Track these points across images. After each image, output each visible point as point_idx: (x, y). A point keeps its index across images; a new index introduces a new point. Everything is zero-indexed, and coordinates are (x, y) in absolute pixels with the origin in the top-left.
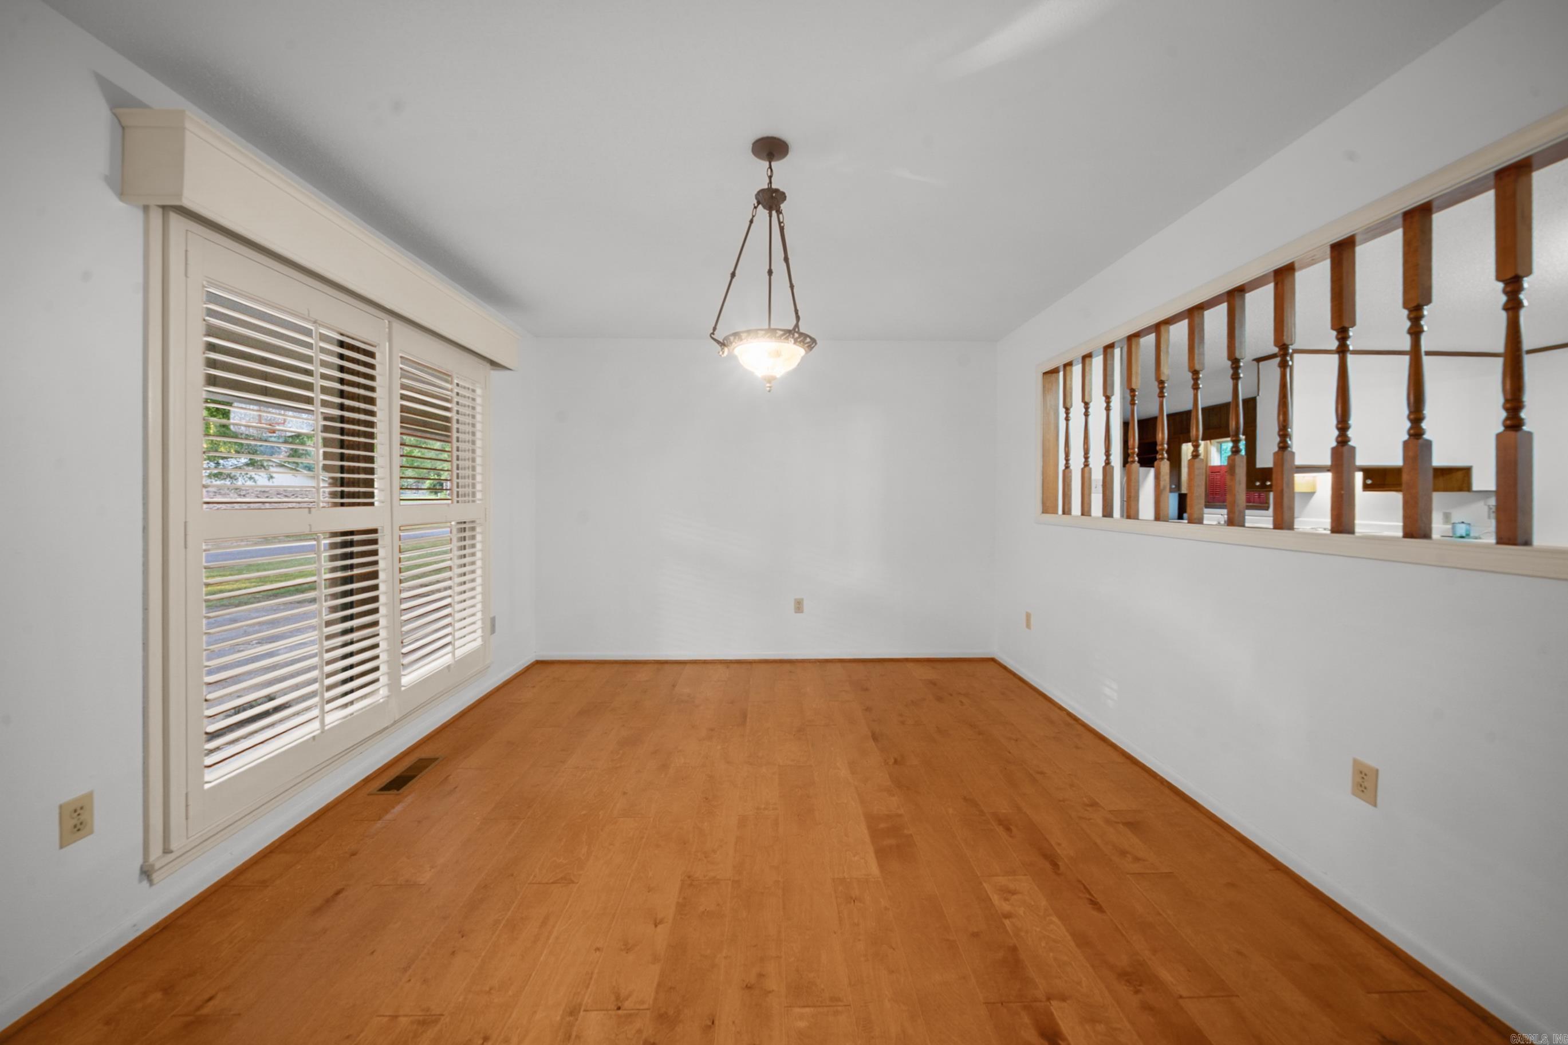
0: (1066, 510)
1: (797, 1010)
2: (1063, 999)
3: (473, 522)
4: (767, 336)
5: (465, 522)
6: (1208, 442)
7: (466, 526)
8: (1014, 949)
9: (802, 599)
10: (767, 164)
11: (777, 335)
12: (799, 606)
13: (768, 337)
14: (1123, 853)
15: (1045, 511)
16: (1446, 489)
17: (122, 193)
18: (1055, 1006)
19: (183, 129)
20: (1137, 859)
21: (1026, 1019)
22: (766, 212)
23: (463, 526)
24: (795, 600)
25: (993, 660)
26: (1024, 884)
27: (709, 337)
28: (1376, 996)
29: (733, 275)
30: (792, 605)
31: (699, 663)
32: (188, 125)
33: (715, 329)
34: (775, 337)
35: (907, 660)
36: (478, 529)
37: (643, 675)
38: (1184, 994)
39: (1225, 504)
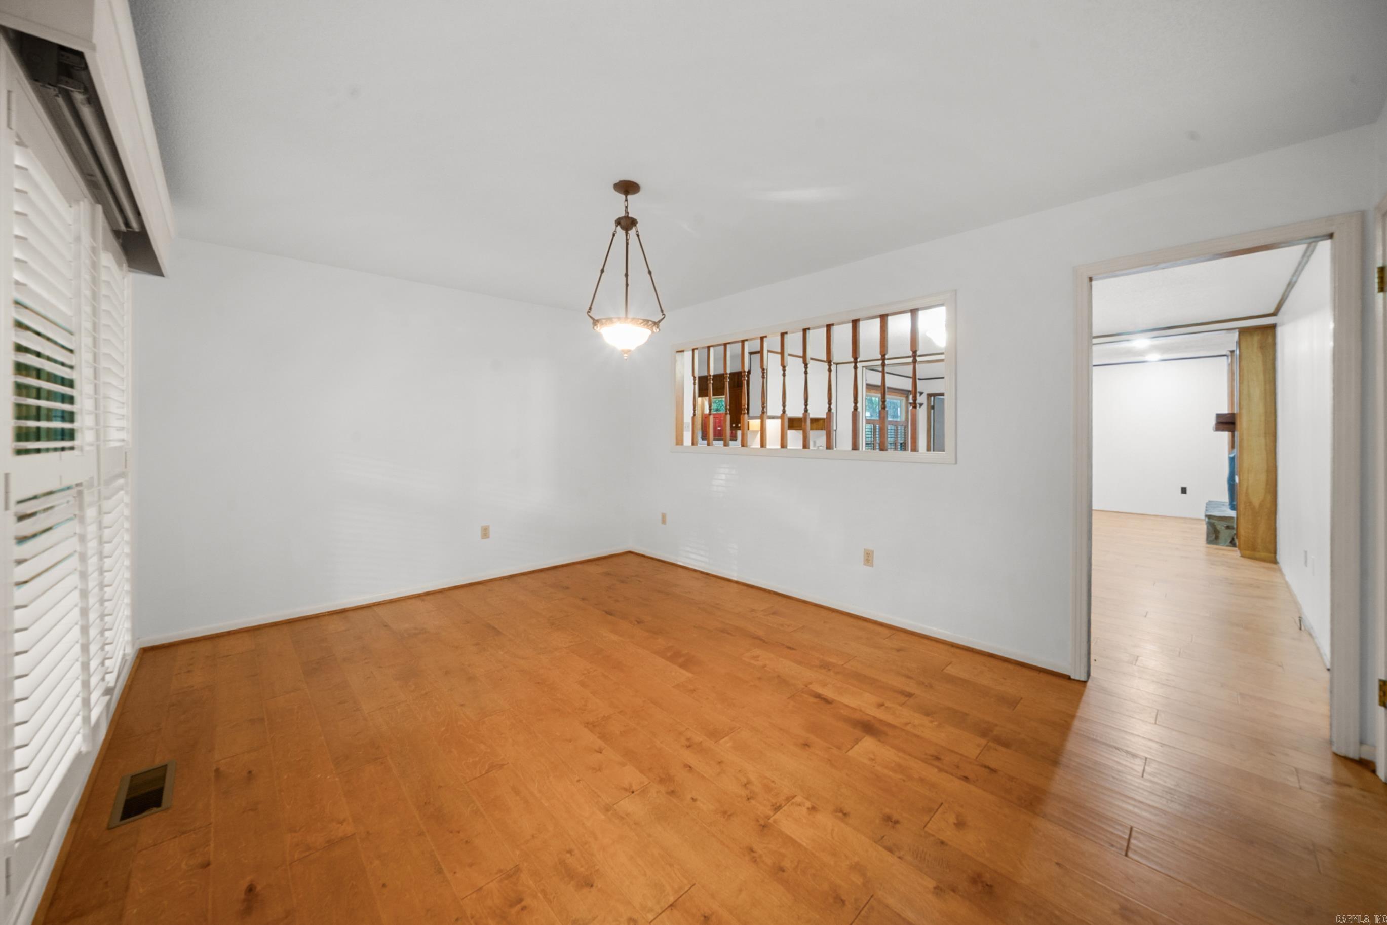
0: (695, 442)
1: (721, 741)
2: (811, 683)
6: (704, 398)
8: (779, 677)
9: (489, 526)
10: (625, 198)
11: (639, 323)
12: (485, 533)
14: (782, 625)
15: (677, 444)
16: (817, 429)
18: (810, 687)
20: (789, 626)
21: (806, 696)
22: (624, 232)
24: (482, 527)
25: (630, 552)
26: (757, 652)
27: (586, 314)
28: (887, 639)
29: (602, 271)
30: (479, 533)
31: (385, 603)
33: (590, 308)
34: (637, 324)
35: (574, 564)
37: (335, 626)
38: (843, 663)
39: (722, 438)
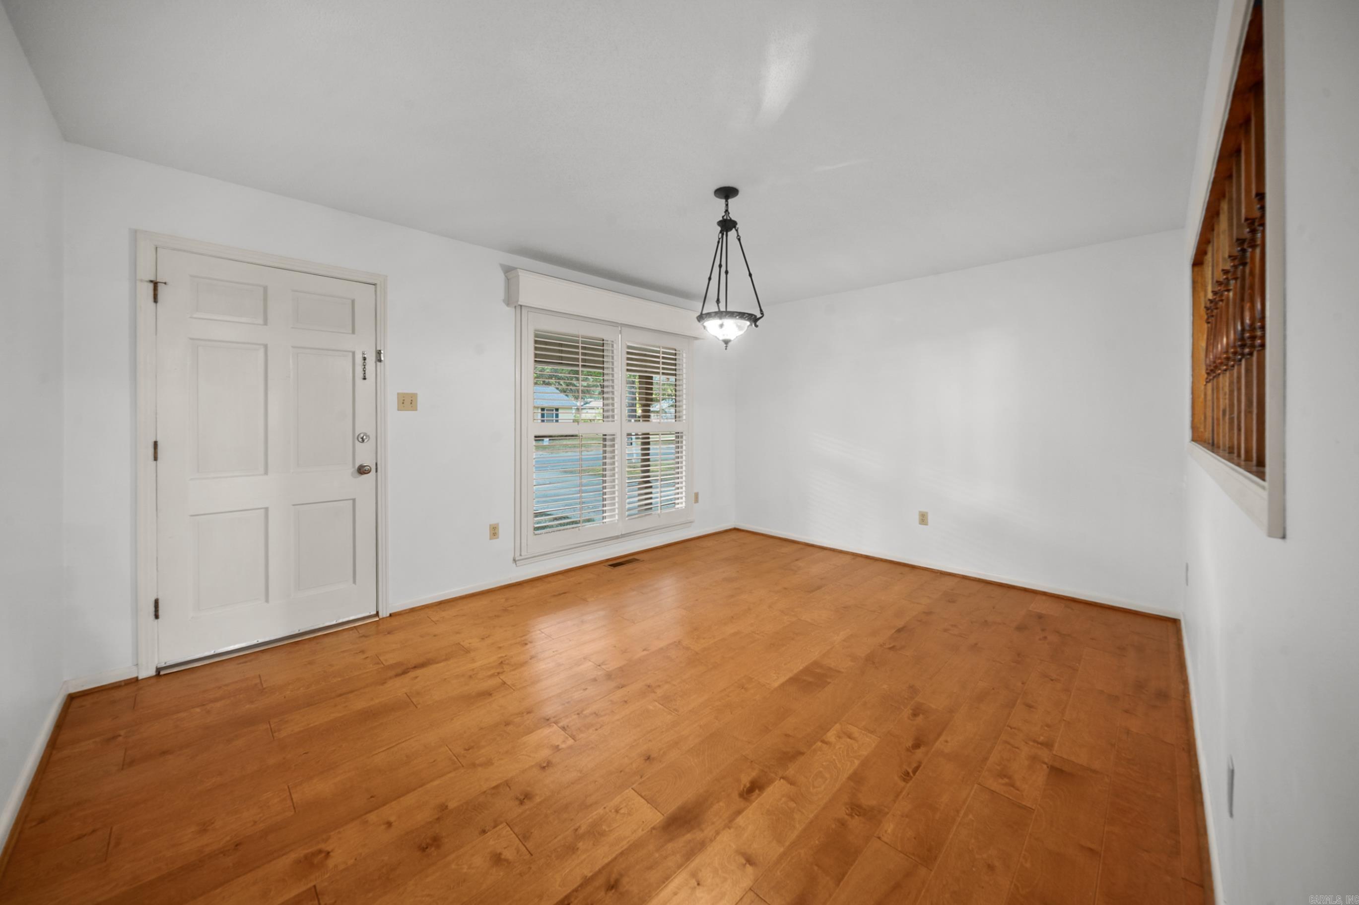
3: (682, 433)
4: (727, 316)
5: (678, 433)
7: (679, 435)
9: (927, 513)
10: (724, 201)
12: (923, 519)
13: (729, 316)
17: (508, 305)
19: (519, 276)
23: (677, 435)
24: (920, 512)
30: (917, 518)
31: (836, 551)
32: (520, 274)
36: (684, 438)
